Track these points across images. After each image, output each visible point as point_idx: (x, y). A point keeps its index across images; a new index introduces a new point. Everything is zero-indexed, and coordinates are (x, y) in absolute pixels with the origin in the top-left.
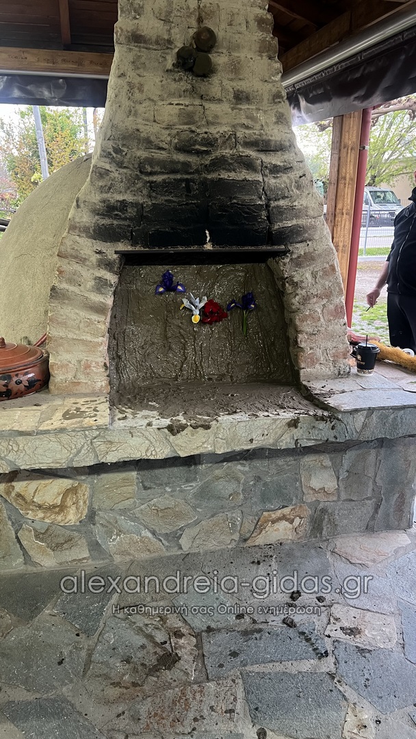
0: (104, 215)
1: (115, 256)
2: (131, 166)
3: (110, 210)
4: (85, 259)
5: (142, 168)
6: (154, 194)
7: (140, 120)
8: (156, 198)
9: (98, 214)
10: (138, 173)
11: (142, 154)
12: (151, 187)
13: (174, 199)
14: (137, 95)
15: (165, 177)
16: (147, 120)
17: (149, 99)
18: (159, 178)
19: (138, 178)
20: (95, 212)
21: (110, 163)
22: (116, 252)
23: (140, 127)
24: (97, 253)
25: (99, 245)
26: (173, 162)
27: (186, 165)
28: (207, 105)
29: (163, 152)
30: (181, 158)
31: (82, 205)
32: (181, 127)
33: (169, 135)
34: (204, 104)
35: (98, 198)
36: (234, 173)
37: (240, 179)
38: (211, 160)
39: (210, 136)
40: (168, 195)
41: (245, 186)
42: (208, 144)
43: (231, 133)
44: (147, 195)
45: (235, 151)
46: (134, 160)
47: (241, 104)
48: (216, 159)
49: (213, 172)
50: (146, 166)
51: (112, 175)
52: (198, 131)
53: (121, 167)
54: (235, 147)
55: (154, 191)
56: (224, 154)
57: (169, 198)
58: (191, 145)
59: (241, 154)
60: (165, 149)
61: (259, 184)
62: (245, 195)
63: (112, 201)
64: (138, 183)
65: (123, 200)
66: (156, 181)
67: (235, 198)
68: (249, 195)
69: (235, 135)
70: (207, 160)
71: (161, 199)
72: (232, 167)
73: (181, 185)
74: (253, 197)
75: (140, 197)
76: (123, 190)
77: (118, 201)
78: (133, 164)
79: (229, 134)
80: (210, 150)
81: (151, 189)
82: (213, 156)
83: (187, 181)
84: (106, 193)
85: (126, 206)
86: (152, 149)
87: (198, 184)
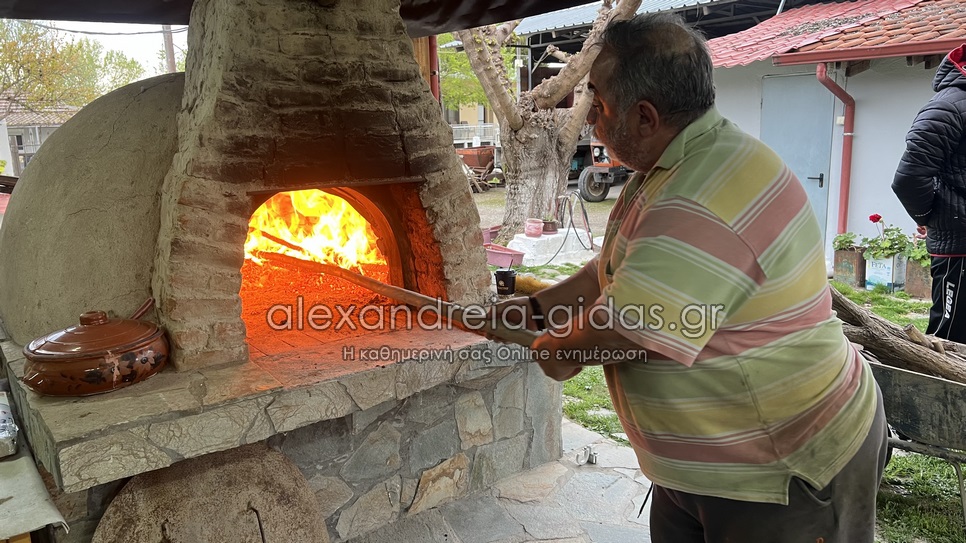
0: (232, 153)
1: (247, 198)
2: (257, 99)
3: (238, 147)
4: (213, 204)
5: (269, 99)
6: (286, 128)
7: (263, 50)
8: (288, 132)
9: (225, 152)
10: (266, 106)
11: (270, 85)
12: (282, 120)
13: (308, 132)
14: (259, 24)
15: (296, 109)
16: (272, 50)
17: (273, 28)
18: (291, 111)
19: (268, 112)
20: (222, 150)
21: (235, 96)
22: (248, 194)
23: (265, 57)
24: (226, 196)
25: (229, 188)
26: (303, 94)
27: (317, 96)
28: (333, 35)
29: (290, 83)
30: (311, 89)
31: (206, 143)
32: (309, 57)
33: (297, 65)
34: (330, 34)
35: (224, 134)
36: (367, 104)
37: (374, 110)
38: (343, 91)
39: (339, 66)
40: (301, 129)
41: (379, 116)
42: (338, 74)
43: (360, 63)
44: (279, 130)
45: (365, 81)
46: (261, 92)
47: (365, 34)
48: (348, 89)
49: (346, 103)
50: (275, 98)
51: (238, 109)
52: (326, 61)
53: (246, 100)
54: (364, 78)
55: (285, 125)
56: (355, 85)
57: (303, 131)
58: (321, 76)
59: (372, 85)
60: (294, 81)
61: (392, 114)
62: (380, 126)
63: (241, 137)
64: (267, 117)
65: (253, 136)
66: (287, 114)
67: (370, 130)
68: (384, 125)
69: (364, 65)
70: (338, 91)
71: (295, 133)
72: (364, 98)
73: (314, 118)
74: (388, 128)
75: (271, 132)
76: (252, 125)
77: (248, 137)
78: (260, 97)
79: (358, 65)
80: (340, 81)
81: (283, 123)
82: (344, 87)
83: (320, 113)
84: (234, 128)
85: (257, 143)
86: (279, 80)
87: (332, 117)
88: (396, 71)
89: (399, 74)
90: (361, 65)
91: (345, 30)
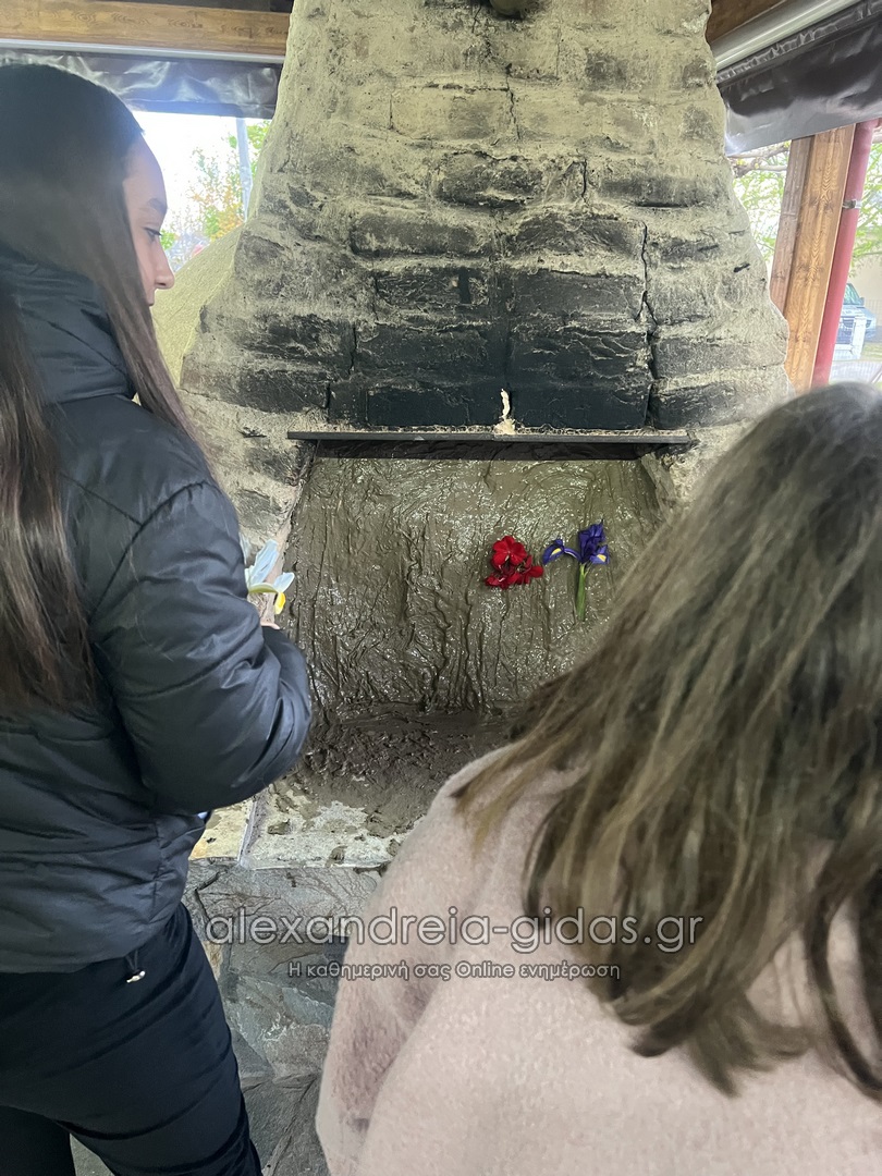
0: (263, 349)
1: (290, 444)
2: (331, 236)
3: (280, 338)
5: (356, 241)
6: (383, 304)
7: (357, 126)
8: (386, 312)
9: (250, 347)
10: (348, 252)
11: (360, 207)
12: (377, 286)
13: (430, 316)
14: (353, 64)
15: (411, 262)
16: (374, 125)
17: (381, 73)
18: (396, 266)
19: (349, 265)
20: (246, 342)
21: (283, 227)
22: (291, 436)
23: (356, 141)
24: (246, 435)
25: (252, 419)
26: (431, 228)
27: (463, 235)
28: (520, 90)
29: (408, 203)
30: (452, 217)
31: (213, 325)
32: (456, 143)
33: (425, 161)
34: (513, 86)
35: (251, 309)
36: (578, 258)
37: (591, 272)
38: (523, 225)
39: (524, 167)
40: (416, 307)
41: (601, 288)
42: (518, 185)
43: (576, 159)
44: (367, 306)
45: (582, 203)
46: (340, 222)
47: (603, 88)
48: (536, 221)
49: (528, 253)
50: (368, 236)
51: (286, 255)
52: (495, 153)
53: (307, 237)
54: (582, 195)
55: (383, 296)
56: (555, 211)
57: (419, 313)
58: (477, 188)
59: (596, 212)
60: (415, 197)
61: (634, 284)
62: (601, 309)
63: (284, 317)
64: (346, 276)
65: (311, 316)
66: (388, 273)
67: (574, 317)
68: (610, 309)
69: (585, 164)
70: (514, 225)
71: (400, 316)
72: (572, 242)
73: (448, 282)
74: (619, 316)
75: (350, 309)
76: (311, 293)
77: (299, 317)
78: (336, 231)
79: (570, 162)
80: (522, 202)
81: (377, 290)
82: (529, 215)
83: (463, 274)
84: (271, 297)
85: (317, 331)
86: (383, 195)
87: (489, 282)
88: (668, 180)
89: (675, 187)
90: (578, 163)
91: (553, 78)
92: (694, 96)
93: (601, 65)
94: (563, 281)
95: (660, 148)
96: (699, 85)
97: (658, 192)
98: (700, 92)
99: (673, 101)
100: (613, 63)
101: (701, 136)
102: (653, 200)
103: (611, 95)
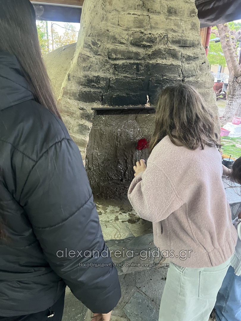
0: (85, 85)
1: (92, 111)
2: (103, 54)
3: (89, 82)
5: (110, 55)
6: (117, 73)
7: (109, 24)
8: (117, 75)
10: (107, 59)
11: (110, 46)
12: (115, 68)
13: (129, 76)
14: (108, 7)
15: (124, 61)
16: (114, 24)
17: (116, 10)
18: (120, 62)
19: (107, 62)
20: (80, 83)
21: (90, 52)
22: (92, 109)
23: (109, 28)
24: (80, 109)
25: (82, 105)
26: (129, 52)
27: (137, 54)
28: (151, 16)
29: (123, 45)
30: (134, 49)
31: (72, 79)
32: (135, 29)
33: (127, 34)
34: (150, 15)
35: (82, 74)
36: (165, 60)
37: (169, 64)
38: (152, 51)
39: (152, 36)
40: (125, 73)
41: (171, 68)
42: (151, 41)
43: (165, 34)
44: (113, 73)
45: (167, 46)
46: (105, 50)
47: (171, 16)
48: (156, 51)
49: (153, 59)
50: (113, 54)
51: (91, 59)
52: (145, 32)
53: (96, 55)
54: (167, 44)
55: (117, 70)
56: (160, 48)
57: (126, 75)
58: (141, 42)
59: (170, 48)
60: (125, 44)
61: (179, 67)
62: (171, 74)
63: (91, 76)
64: (107, 65)
65: (98, 76)
66: (118, 64)
67: (165, 76)
68: (173, 74)
69: (167, 36)
70: (150, 51)
71: (121, 76)
72: (164, 56)
73: (134, 67)
74: (176, 75)
75: (108, 74)
76: (98, 70)
77: (95, 76)
78: (104, 53)
79: (164, 35)
80: (152, 45)
81: (115, 69)
82: (154, 49)
83: (137, 64)
84: (87, 71)
85: (100, 80)
86: (116, 43)
87: (144, 67)
88: (187, 40)
89: (188, 42)
90: (166, 35)
91: (159, 13)
92: (193, 19)
93: (171, 10)
94: (162, 66)
95: (185, 32)
96: (194, 16)
97: (184, 43)
98: (194, 18)
99: (188, 20)
100: (174, 9)
101: (194, 29)
102: (183, 45)
103: (173, 18)
